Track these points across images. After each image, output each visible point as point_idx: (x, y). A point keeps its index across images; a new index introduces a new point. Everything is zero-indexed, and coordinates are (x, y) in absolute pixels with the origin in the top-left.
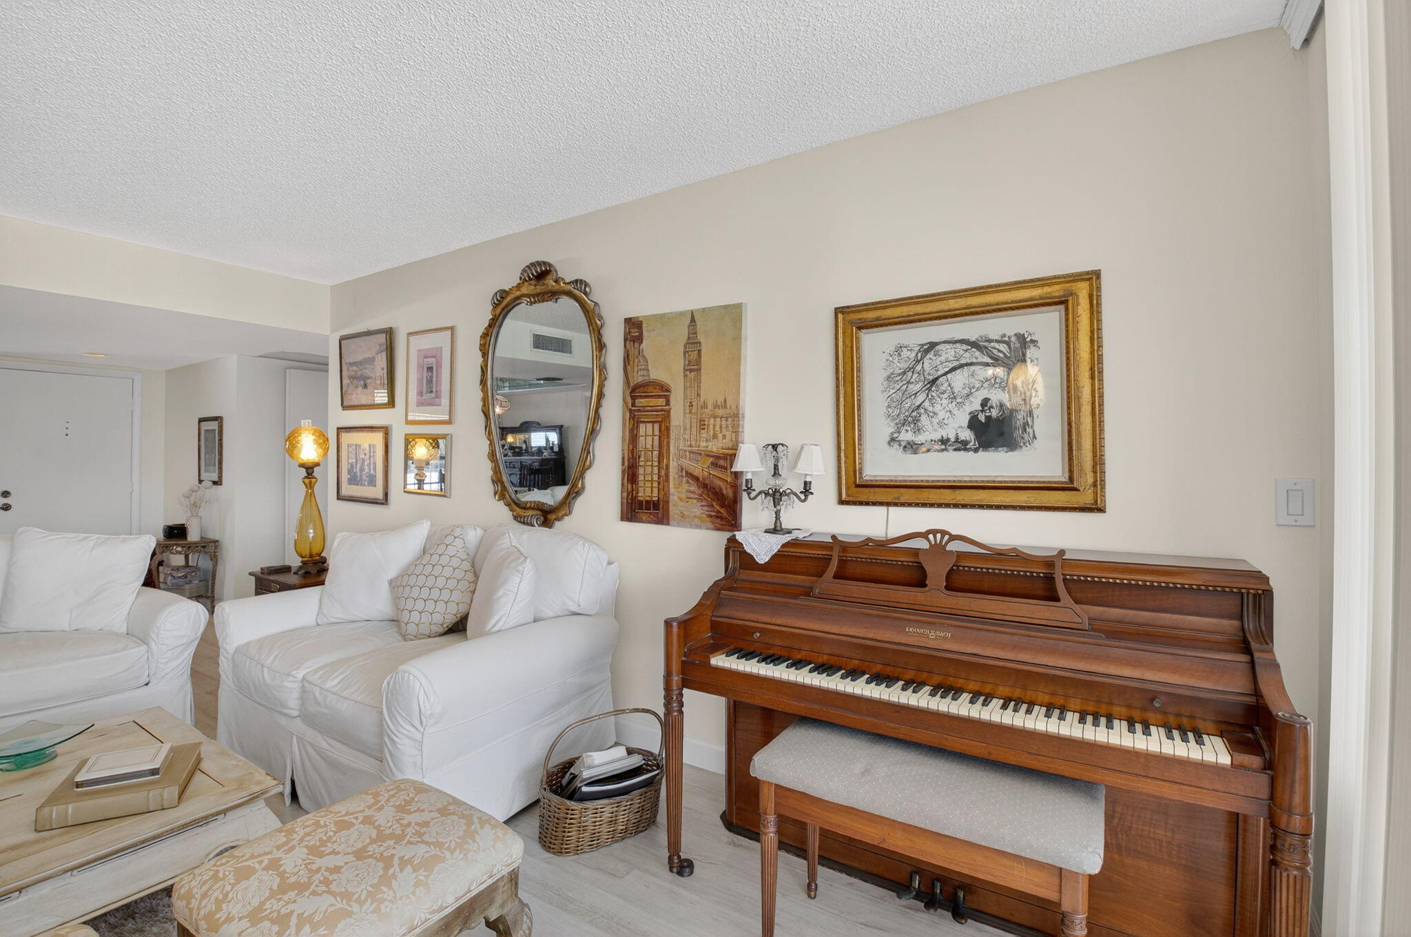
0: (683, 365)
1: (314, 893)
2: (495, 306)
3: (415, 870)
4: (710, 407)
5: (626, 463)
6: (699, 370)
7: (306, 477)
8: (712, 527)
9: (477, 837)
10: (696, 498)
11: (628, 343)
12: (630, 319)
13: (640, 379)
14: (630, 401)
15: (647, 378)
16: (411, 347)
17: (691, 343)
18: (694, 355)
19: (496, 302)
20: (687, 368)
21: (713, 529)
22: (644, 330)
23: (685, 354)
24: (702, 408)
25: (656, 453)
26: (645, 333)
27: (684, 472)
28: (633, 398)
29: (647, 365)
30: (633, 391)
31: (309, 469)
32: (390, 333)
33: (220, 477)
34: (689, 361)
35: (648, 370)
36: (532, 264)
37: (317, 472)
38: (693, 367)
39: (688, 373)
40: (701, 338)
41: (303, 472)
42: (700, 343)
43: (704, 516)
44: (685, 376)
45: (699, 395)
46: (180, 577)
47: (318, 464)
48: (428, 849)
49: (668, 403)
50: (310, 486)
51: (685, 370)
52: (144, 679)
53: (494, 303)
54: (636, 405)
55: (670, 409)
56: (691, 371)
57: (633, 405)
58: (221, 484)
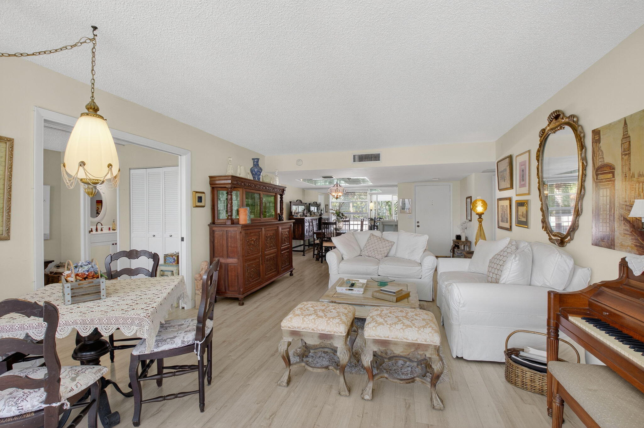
0: (621, 152)
1: (382, 318)
2: (541, 137)
3: (403, 325)
4: (636, 176)
5: (594, 212)
6: (630, 153)
7: (479, 219)
8: (638, 253)
9: (425, 328)
10: (629, 234)
11: (594, 144)
12: (594, 130)
13: (600, 163)
14: (595, 177)
15: (603, 163)
16: (517, 161)
17: (626, 138)
18: (626, 145)
19: (541, 135)
20: (623, 153)
21: (638, 255)
22: (601, 135)
23: (622, 144)
24: (631, 178)
25: (608, 206)
26: (601, 137)
27: (622, 218)
28: (597, 175)
29: (603, 155)
30: (597, 171)
31: (480, 215)
32: (510, 157)
33: (471, 218)
34: (624, 149)
35: (604, 158)
36: (552, 113)
37: (483, 216)
38: (627, 152)
39: (623, 156)
40: (630, 133)
41: (478, 217)
42: (629, 137)
43: (634, 246)
44: (622, 158)
45: (630, 169)
46: (459, 253)
47: (483, 214)
48: (410, 324)
49: (614, 177)
50: (480, 222)
51: (622, 155)
52: (420, 277)
53: (540, 136)
54: (599, 179)
55: (615, 179)
56: (625, 155)
57: (597, 179)
58: (471, 221)
